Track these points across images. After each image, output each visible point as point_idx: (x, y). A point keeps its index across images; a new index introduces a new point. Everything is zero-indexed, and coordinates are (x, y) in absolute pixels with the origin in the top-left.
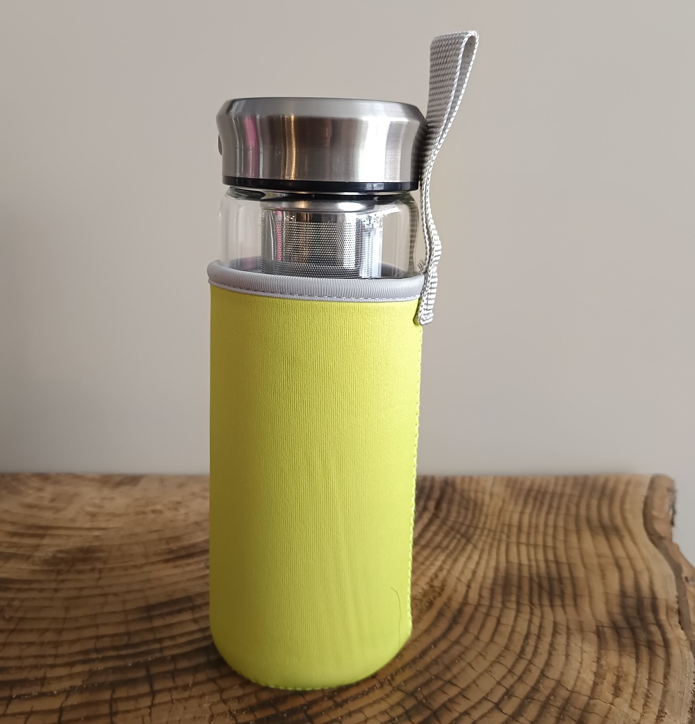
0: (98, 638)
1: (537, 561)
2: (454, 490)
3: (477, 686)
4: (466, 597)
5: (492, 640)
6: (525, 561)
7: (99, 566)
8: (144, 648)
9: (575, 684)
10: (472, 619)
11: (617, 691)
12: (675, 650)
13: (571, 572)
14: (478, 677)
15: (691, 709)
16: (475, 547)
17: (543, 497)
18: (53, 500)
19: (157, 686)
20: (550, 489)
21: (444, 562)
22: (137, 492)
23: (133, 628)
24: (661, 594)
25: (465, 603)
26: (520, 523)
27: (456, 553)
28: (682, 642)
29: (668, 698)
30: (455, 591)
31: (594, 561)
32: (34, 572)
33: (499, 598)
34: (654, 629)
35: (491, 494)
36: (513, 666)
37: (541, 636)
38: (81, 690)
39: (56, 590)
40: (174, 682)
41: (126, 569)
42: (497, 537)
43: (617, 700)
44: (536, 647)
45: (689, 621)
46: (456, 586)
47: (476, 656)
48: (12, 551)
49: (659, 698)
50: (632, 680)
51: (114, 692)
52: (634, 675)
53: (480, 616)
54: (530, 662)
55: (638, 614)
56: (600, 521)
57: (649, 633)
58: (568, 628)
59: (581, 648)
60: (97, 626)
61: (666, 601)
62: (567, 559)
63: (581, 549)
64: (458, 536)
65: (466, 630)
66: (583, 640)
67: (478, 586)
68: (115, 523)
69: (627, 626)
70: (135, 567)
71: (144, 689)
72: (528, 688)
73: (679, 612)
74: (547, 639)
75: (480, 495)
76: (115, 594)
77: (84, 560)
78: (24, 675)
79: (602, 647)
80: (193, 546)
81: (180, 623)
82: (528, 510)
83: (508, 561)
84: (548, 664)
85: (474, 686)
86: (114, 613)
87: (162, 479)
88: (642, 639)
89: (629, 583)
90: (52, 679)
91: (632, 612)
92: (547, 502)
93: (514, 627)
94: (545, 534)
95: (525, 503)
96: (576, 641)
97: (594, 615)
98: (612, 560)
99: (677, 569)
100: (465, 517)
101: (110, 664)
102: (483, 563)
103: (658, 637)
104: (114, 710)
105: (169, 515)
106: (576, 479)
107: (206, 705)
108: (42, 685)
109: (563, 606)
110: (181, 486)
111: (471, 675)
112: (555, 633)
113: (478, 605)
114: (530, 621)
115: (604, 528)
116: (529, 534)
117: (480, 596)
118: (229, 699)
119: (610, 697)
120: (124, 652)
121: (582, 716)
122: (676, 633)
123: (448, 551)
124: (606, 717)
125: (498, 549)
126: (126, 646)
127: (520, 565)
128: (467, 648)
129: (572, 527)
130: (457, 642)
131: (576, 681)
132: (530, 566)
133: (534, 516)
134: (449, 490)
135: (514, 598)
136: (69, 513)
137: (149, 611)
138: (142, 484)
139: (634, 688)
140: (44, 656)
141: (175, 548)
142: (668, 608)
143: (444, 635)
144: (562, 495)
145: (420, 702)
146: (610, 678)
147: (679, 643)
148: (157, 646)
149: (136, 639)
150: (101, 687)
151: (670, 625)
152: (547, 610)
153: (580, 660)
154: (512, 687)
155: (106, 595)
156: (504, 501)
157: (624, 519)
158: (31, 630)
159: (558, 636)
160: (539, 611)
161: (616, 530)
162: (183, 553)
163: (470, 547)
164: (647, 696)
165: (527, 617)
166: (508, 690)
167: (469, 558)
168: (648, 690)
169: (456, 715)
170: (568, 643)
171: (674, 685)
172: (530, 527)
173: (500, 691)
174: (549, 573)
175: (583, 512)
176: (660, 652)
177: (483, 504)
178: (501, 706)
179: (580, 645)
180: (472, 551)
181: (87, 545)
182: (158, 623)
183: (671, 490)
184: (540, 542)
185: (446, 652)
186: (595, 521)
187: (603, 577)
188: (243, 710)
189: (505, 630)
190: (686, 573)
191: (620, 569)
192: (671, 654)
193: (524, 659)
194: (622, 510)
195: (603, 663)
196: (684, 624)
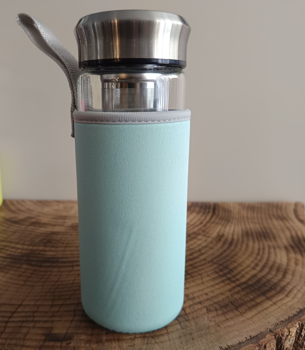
1: (256, 227)
2: (218, 206)
4: (233, 237)
5: (246, 250)
6: (252, 227)
13: (271, 231)
17: (254, 209)
21: (221, 228)
25: (233, 239)
31: (279, 227)
33: (245, 238)
35: (233, 208)
36: (256, 257)
37: (264, 249)
42: (239, 220)
43: (297, 267)
44: (263, 252)
47: (242, 254)
48: (55, 223)
50: (301, 261)
53: (239, 243)
54: (262, 256)
55: (299, 243)
58: (274, 247)
62: (268, 227)
63: (272, 224)
64: (224, 220)
65: (236, 247)
67: (237, 235)
69: (295, 246)
72: (263, 263)
75: (229, 208)
79: (288, 252)
83: (245, 227)
84: (269, 257)
85: (243, 263)
88: (302, 249)
93: (253, 246)
94: (258, 219)
95: (248, 210)
97: (282, 243)
98: (285, 227)
100: (225, 214)
102: (236, 228)
106: (266, 203)
109: (270, 240)
111: (241, 260)
112: (269, 247)
115: (280, 217)
117: (238, 238)
119: (294, 266)
121: (285, 271)
123: (222, 224)
124: (294, 271)
125: (241, 224)
128: (237, 252)
129: (268, 217)
130: (233, 250)
131: (281, 261)
132: (254, 229)
133: (252, 214)
135: (251, 238)
139: (303, 263)
143: (228, 248)
144: (261, 208)
145: (225, 267)
146: (293, 260)
152: (265, 241)
156: (239, 210)
159: (271, 249)
160: (262, 242)
161: (285, 218)
163: (230, 224)
165: (257, 244)
166: (256, 264)
169: (239, 270)
170: (275, 251)
172: (251, 217)
174: (262, 231)
175: (271, 213)
177: (231, 211)
178: (255, 268)
179: (279, 251)
185: (230, 253)
186: (276, 216)
187: (283, 232)
189: (250, 247)
191: (289, 230)
193: (259, 255)
194: (286, 213)
195: (289, 256)
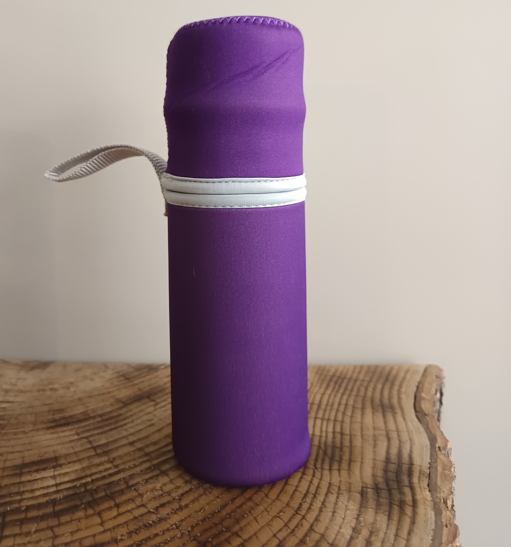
1: (327, 432)
3: (257, 537)
9: (335, 538)
12: (421, 510)
13: (351, 442)
14: (260, 530)
17: (342, 382)
19: (7, 532)
22: (43, 375)
24: (417, 461)
26: (320, 401)
28: (427, 503)
31: (370, 433)
34: (407, 490)
37: (317, 495)
40: (21, 529)
41: (16, 434)
45: (436, 484)
50: (382, 535)
52: (385, 531)
55: (397, 477)
56: (381, 401)
57: (402, 493)
58: (339, 488)
61: (420, 466)
62: (350, 431)
63: (362, 423)
66: (349, 498)
69: (386, 488)
72: (297, 541)
73: (429, 476)
74: (321, 498)
79: (363, 505)
80: (71, 417)
81: (42, 479)
82: (328, 392)
84: (317, 519)
85: (254, 537)
87: (65, 365)
89: (394, 451)
91: (392, 475)
92: (344, 386)
93: (297, 486)
95: (328, 386)
96: (343, 499)
97: (361, 478)
98: (384, 433)
99: (433, 440)
103: (409, 498)
105: (61, 392)
106: (369, 367)
109: (339, 470)
110: (77, 370)
112: (328, 492)
114: (311, 482)
115: (383, 406)
116: (325, 411)
122: (424, 495)
127: (313, 435)
129: (359, 405)
131: (337, 535)
133: (332, 396)
137: (22, 468)
138: (49, 369)
139: (383, 542)
141: (58, 418)
142: (421, 473)
146: (365, 533)
147: (425, 503)
149: (4, 492)
151: (420, 488)
152: (326, 473)
153: (343, 517)
154: (285, 539)
157: (399, 399)
160: (320, 474)
161: (392, 408)
162: (63, 422)
166: (281, 542)
168: (393, 545)
170: (337, 501)
171: (414, 541)
172: (327, 405)
173: (274, 543)
175: (369, 394)
176: (409, 510)
179: (346, 503)
182: (25, 478)
183: (439, 377)
184: (332, 417)
186: (377, 401)
187: (375, 446)
189: (290, 489)
190: (439, 443)
191: (389, 439)
192: (417, 513)
193: (299, 514)
194: (399, 392)
195: (362, 519)
196: (432, 487)
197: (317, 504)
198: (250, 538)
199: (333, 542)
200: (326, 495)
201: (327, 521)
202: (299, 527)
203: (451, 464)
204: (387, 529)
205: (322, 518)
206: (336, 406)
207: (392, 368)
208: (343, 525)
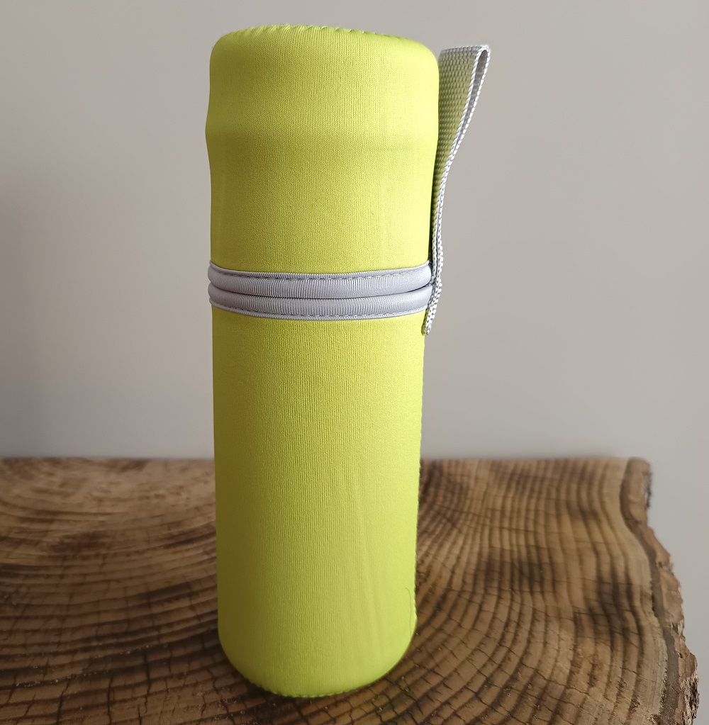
0: (100, 625)
1: (518, 546)
2: (441, 474)
3: (459, 674)
4: (450, 583)
5: (473, 628)
6: (507, 547)
7: (103, 551)
8: (143, 636)
9: (552, 673)
10: (455, 606)
11: (592, 680)
12: (648, 637)
13: (550, 557)
14: (460, 666)
15: (663, 699)
16: (460, 532)
18: (62, 485)
19: (154, 675)
20: (532, 474)
21: (430, 548)
22: (141, 477)
23: (133, 615)
24: (636, 580)
25: (449, 589)
26: (503, 507)
27: (442, 538)
28: (655, 630)
29: (641, 687)
30: (440, 577)
31: (572, 546)
32: (42, 558)
33: (481, 584)
34: (629, 616)
35: (477, 479)
36: (494, 654)
38: (82, 679)
39: (62, 577)
40: (170, 671)
41: (128, 555)
42: (481, 522)
43: (592, 689)
44: (516, 635)
45: (662, 607)
46: (441, 572)
47: (459, 644)
48: (22, 536)
49: (633, 687)
50: (606, 668)
51: (112, 681)
52: (609, 664)
53: (463, 602)
54: (510, 650)
56: (579, 505)
57: (624, 619)
58: (547, 615)
59: (559, 635)
60: (99, 613)
61: (641, 586)
63: (560, 534)
64: (444, 521)
65: (449, 617)
66: (561, 627)
67: (462, 572)
68: (120, 509)
70: (137, 552)
71: (140, 677)
72: (507, 677)
73: (653, 598)
74: (526, 626)
75: (465, 479)
76: (118, 581)
77: (89, 546)
78: (28, 663)
79: (579, 634)
80: (193, 531)
81: (178, 610)
82: (511, 495)
83: (491, 546)
84: (526, 652)
86: (115, 599)
87: (166, 464)
88: (617, 627)
89: (606, 569)
90: (54, 667)
91: (608, 598)
92: (529, 486)
94: (527, 519)
95: (509, 487)
96: (554, 628)
98: (589, 546)
99: (651, 553)
100: (451, 501)
101: (110, 652)
102: (467, 548)
103: (632, 625)
104: (111, 699)
105: (171, 499)
106: (557, 462)
107: (199, 694)
108: (45, 674)
109: (542, 593)
110: (184, 470)
111: (453, 663)
113: (462, 591)
114: (511, 608)
115: (582, 512)
116: (511, 519)
117: (464, 582)
118: (221, 688)
119: (586, 686)
120: (123, 640)
121: (558, 706)
122: (650, 621)
123: (434, 536)
124: (581, 707)
125: (482, 534)
126: (126, 634)
127: (502, 550)
128: (450, 636)
129: (553, 511)
130: (440, 629)
131: (553, 669)
132: (512, 552)
133: (517, 501)
134: (437, 474)
135: (495, 584)
136: (76, 499)
137: (149, 598)
138: (147, 469)
139: (609, 677)
140: (47, 644)
141: (176, 534)
142: (643, 594)
143: (428, 622)
144: (543, 479)
145: (404, 691)
146: (586, 666)
147: (652, 630)
148: (155, 634)
149: (135, 627)
150: (100, 676)
151: (644, 612)
152: (527, 596)
153: (557, 648)
154: (492, 675)
155: (108, 581)
156: (488, 485)
157: (602, 503)
158: (36, 618)
159: (537, 623)
161: (594, 514)
162: (182, 538)
163: (455, 532)
164: (621, 686)
165: (508, 603)
166: (488, 679)
167: (454, 543)
168: (622, 679)
169: (437, 704)
170: (546, 630)
171: (647, 674)
172: (512, 511)
173: (481, 680)
174: (529, 558)
175: (563, 496)
176: (634, 639)
177: (468, 488)
178: (480, 696)
179: (558, 633)
180: (457, 536)
181: (92, 530)
182: (157, 610)
183: (648, 474)
184: (522, 527)
185: (429, 639)
186: (574, 506)
187: (581, 562)
188: (234, 699)
189: (487, 617)
190: (660, 558)
191: (597, 554)
192: (644, 642)
193: (503, 646)
194: (600, 494)
195: (580, 650)
196: (658, 610)
197: (523, 635)
198: (450, 675)
199: (550, 678)
200: (532, 623)
201: (539, 653)
202: (507, 661)
203: (677, 584)
204: (612, 661)
205: (532, 650)
206: (523, 513)
207: (586, 464)
208: (559, 659)
